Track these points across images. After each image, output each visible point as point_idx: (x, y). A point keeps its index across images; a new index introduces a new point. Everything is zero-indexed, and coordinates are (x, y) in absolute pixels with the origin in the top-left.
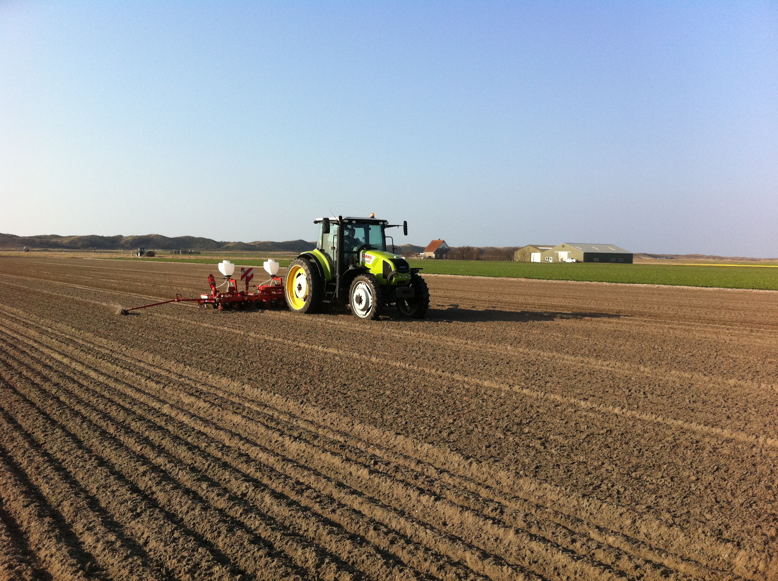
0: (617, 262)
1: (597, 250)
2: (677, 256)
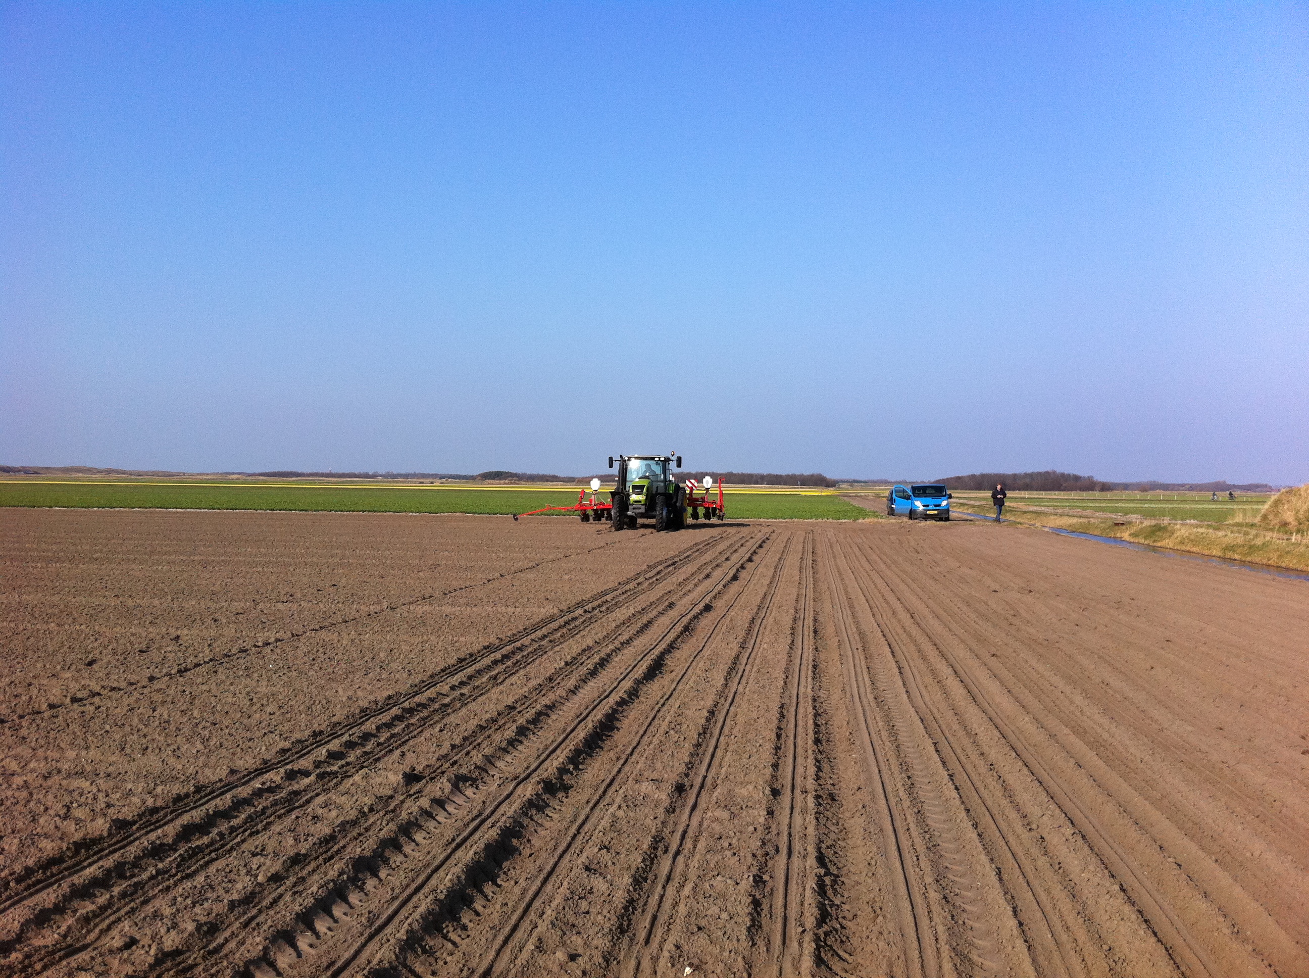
2: (47, 468)
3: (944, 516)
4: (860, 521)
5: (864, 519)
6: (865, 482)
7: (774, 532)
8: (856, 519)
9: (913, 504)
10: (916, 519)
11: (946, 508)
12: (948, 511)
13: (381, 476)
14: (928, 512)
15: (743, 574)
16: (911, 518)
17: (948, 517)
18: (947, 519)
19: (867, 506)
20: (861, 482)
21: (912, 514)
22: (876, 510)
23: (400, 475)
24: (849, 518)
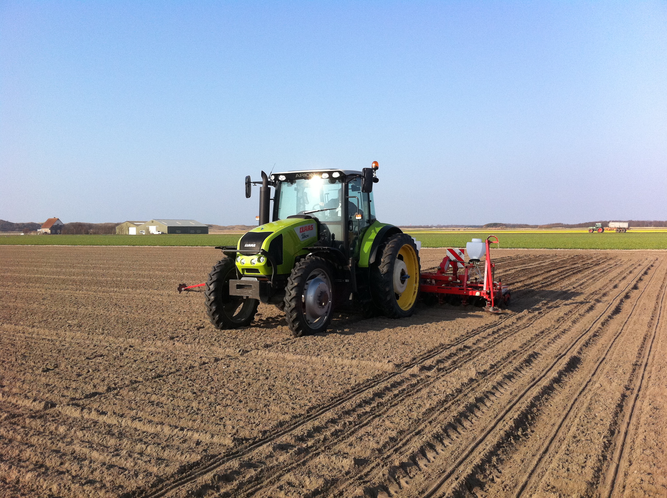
1: (179, 224)
7: (657, 260)
13: (434, 227)
15: (627, 306)
23: (444, 226)
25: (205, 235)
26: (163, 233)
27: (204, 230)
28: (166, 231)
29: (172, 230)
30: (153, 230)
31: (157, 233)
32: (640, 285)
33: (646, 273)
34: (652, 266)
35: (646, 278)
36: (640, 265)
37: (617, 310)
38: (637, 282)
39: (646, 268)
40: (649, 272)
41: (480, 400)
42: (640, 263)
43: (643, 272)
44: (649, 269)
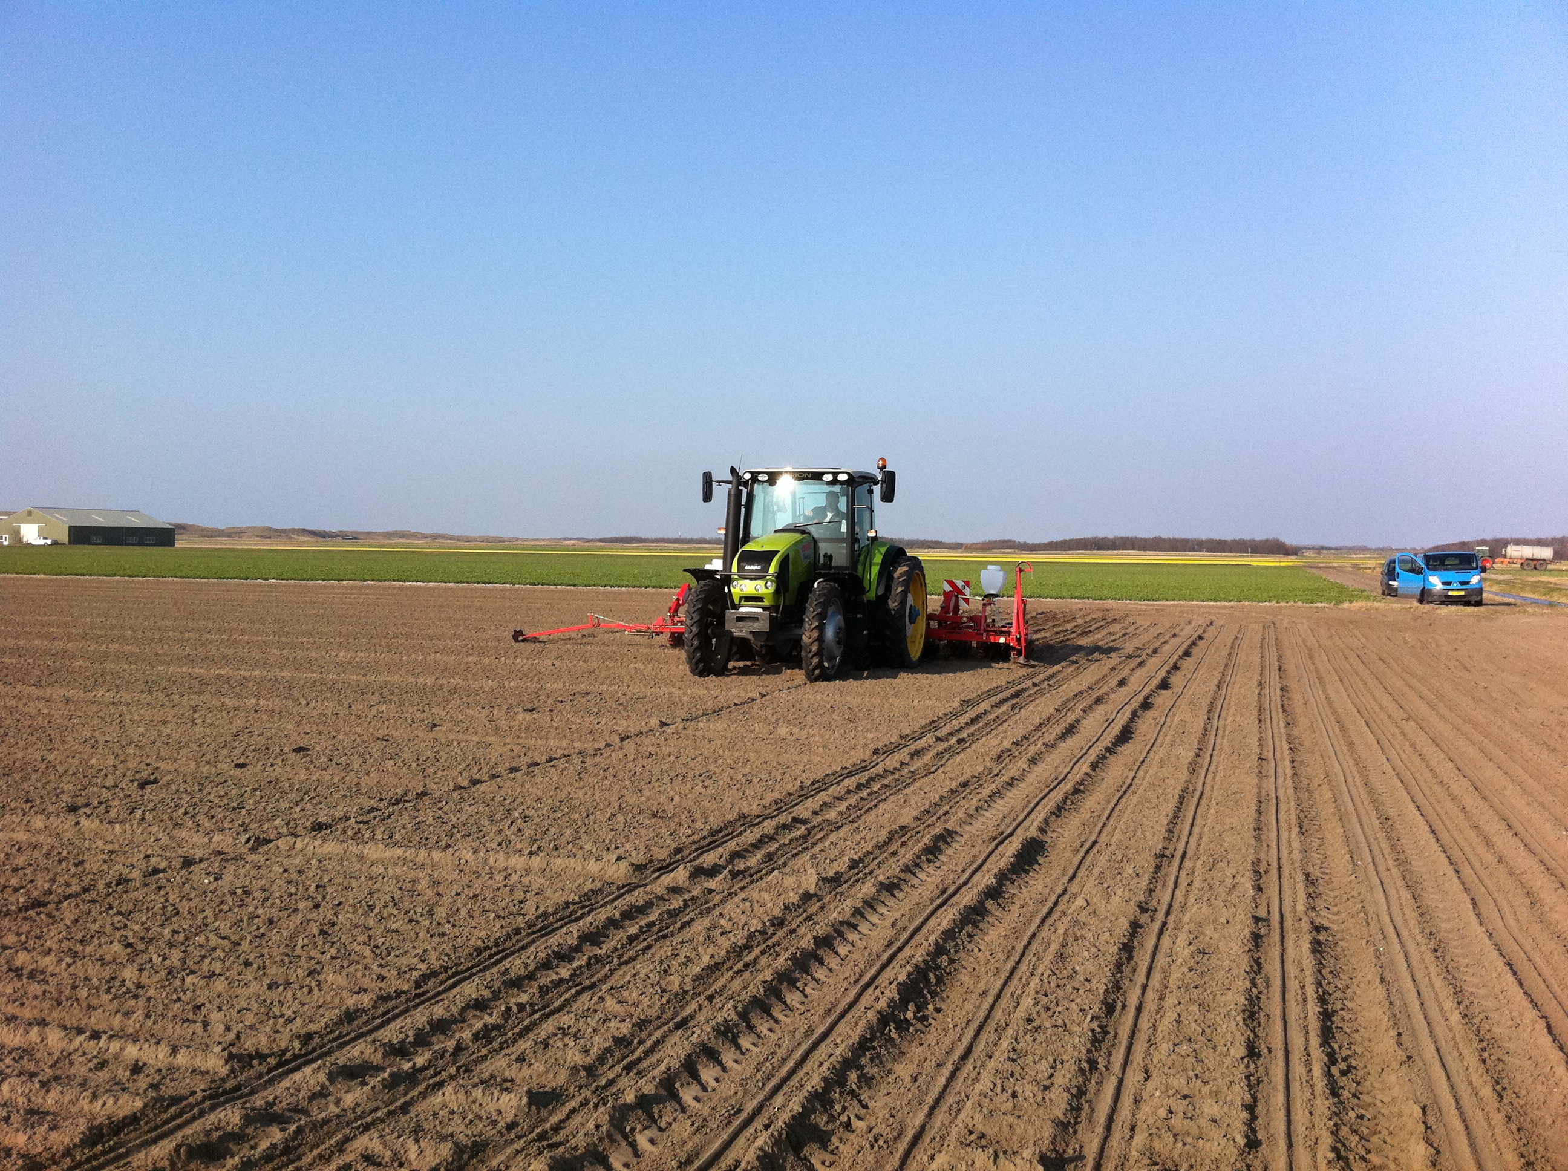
0: (141, 543)
1: (99, 521)
3: (1474, 599)
4: (1346, 605)
5: (1351, 602)
6: (1336, 549)
7: (1211, 624)
8: (1339, 602)
9: (1426, 580)
10: (1431, 602)
11: (1478, 586)
12: (1480, 591)
14: (1450, 593)
16: (1421, 601)
17: (1481, 601)
18: (1479, 603)
19: (1349, 582)
20: (1330, 549)
21: (1424, 596)
22: (1362, 587)
24: (1328, 600)
25: (167, 550)
26: (55, 543)
27: (164, 537)
28: (64, 537)
29: (81, 535)
30: (31, 533)
31: (42, 542)
32: (1173, 680)
33: (1187, 654)
34: (1201, 638)
35: (1187, 663)
36: (1174, 635)
37: (1125, 736)
38: (1169, 672)
39: (1188, 643)
40: (1194, 651)
41: (824, 942)
42: (1177, 631)
43: (1180, 652)
44: (1194, 644)
